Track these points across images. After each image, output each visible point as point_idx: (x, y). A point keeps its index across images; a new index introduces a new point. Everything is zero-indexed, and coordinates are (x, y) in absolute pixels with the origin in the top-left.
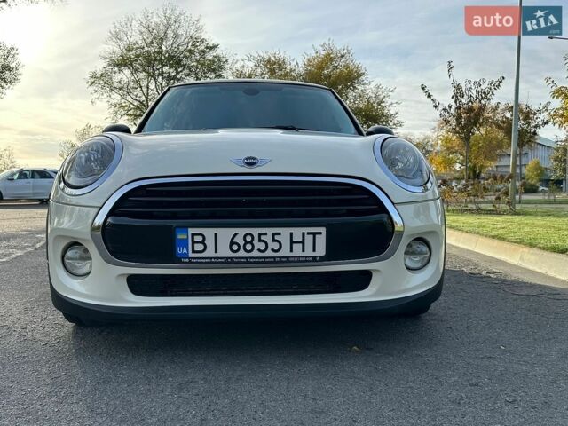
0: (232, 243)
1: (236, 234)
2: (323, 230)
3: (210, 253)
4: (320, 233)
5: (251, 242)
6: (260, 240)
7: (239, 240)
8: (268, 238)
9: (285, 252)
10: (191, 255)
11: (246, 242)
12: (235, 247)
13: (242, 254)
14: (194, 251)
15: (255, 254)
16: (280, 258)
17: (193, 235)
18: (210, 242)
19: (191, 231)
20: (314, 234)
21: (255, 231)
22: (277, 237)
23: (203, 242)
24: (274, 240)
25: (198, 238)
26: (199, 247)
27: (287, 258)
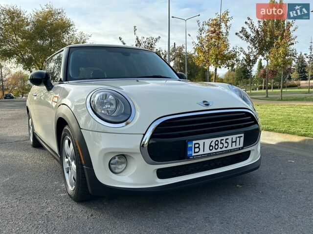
0: (210, 146)
1: (212, 141)
2: (243, 135)
3: (201, 152)
4: (242, 137)
5: (217, 145)
6: (221, 143)
7: (213, 144)
8: (223, 142)
9: (230, 148)
10: (194, 154)
11: (216, 145)
12: (211, 148)
13: (214, 151)
14: (195, 152)
15: (219, 150)
16: (228, 150)
17: (195, 144)
18: (201, 147)
19: (194, 142)
20: (240, 137)
21: (219, 139)
22: (227, 141)
23: (198, 147)
24: (226, 142)
25: (197, 146)
26: (197, 150)
27: (230, 150)
